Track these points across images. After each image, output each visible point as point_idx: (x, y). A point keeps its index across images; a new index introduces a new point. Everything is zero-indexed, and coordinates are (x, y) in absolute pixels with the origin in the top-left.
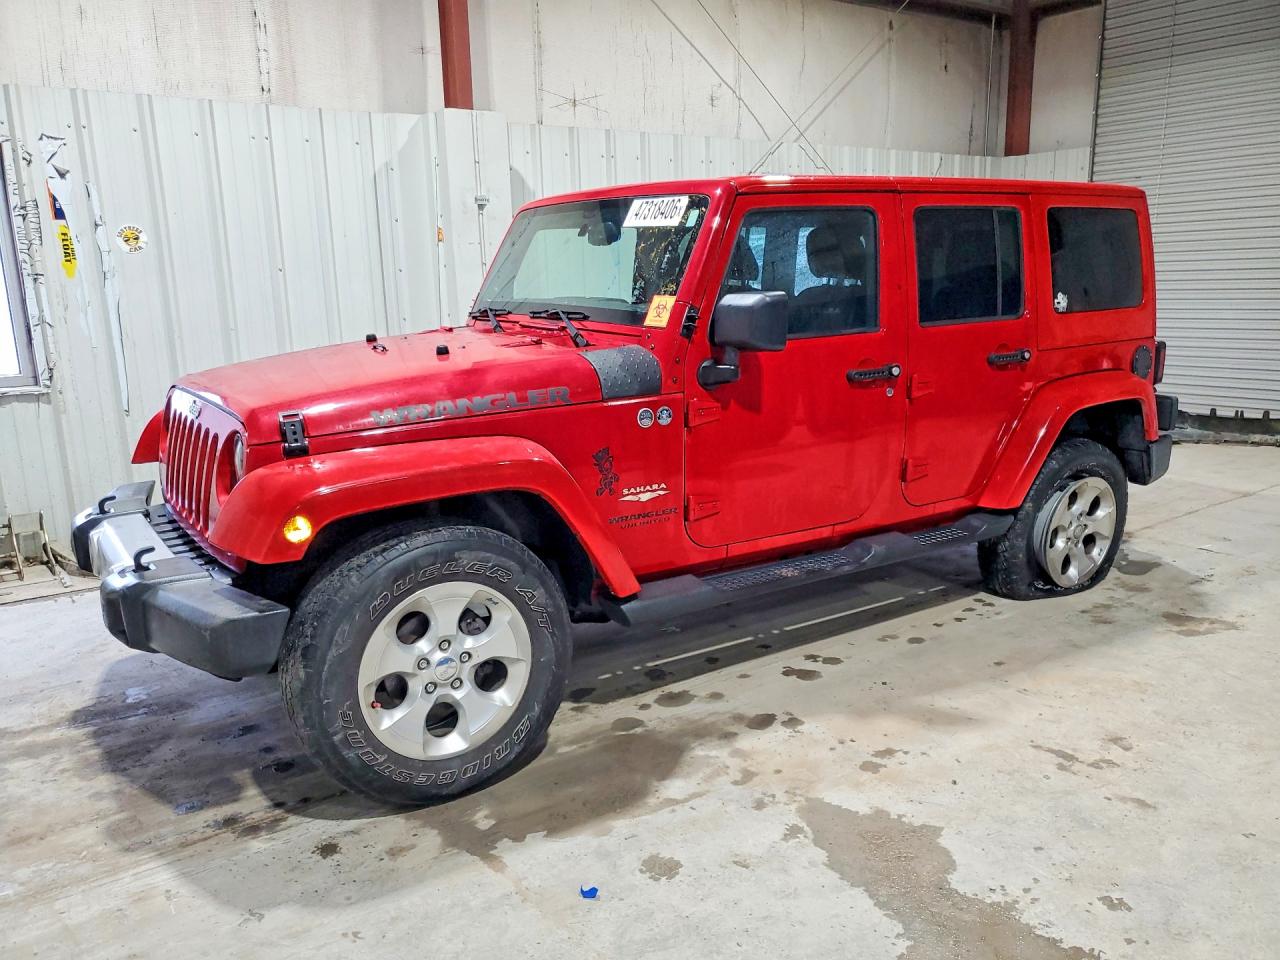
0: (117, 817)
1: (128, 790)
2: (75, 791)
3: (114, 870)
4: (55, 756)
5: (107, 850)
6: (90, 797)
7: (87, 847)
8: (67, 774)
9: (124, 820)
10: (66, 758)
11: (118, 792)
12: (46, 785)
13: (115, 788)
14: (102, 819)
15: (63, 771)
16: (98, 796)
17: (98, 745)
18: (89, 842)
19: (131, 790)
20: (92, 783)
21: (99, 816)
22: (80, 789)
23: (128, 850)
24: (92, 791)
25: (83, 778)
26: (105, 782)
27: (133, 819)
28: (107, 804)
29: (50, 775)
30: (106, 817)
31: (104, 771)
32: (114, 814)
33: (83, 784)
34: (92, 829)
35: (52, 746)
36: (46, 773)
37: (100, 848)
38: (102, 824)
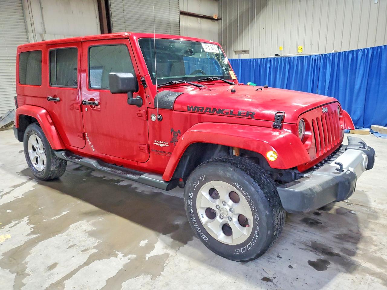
0: (371, 221)
1: (363, 226)
2: (377, 236)
3: (382, 210)
4: (374, 254)
5: (381, 215)
6: (374, 231)
7: (385, 218)
8: (376, 243)
9: (371, 219)
10: (371, 250)
11: (366, 227)
12: (384, 244)
13: (365, 229)
14: (376, 223)
15: (376, 245)
16: (372, 230)
17: (357, 248)
18: (383, 219)
19: (361, 226)
20: (370, 235)
21: (376, 224)
22: (375, 235)
23: (376, 212)
24: (372, 232)
25: (372, 239)
26: (366, 233)
27: (369, 218)
28: (372, 226)
29: (380, 247)
30: (374, 223)
31: (364, 237)
32: (372, 222)
33: (373, 237)
34: (380, 222)
35: (372, 260)
36: (381, 248)
37: (382, 216)
38: (377, 222)
